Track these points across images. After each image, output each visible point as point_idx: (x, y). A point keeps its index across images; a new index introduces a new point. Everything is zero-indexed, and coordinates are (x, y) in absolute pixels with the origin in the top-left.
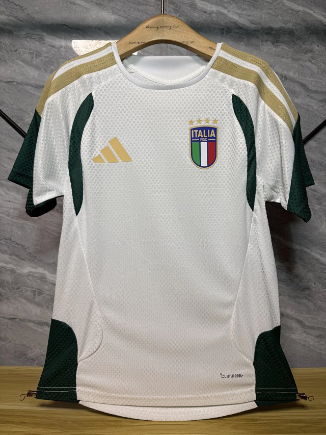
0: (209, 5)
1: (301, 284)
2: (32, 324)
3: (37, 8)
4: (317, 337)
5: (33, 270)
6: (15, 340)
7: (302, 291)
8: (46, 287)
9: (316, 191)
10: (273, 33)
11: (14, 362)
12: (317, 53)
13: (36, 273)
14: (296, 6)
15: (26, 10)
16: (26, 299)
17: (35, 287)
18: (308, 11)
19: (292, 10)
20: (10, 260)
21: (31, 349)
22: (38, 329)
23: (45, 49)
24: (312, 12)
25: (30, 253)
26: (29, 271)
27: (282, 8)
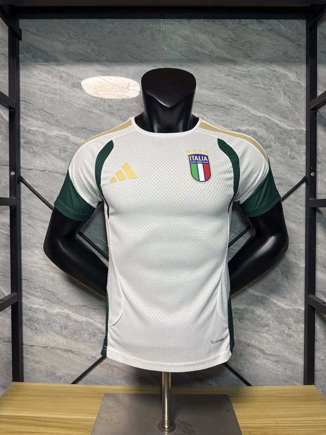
1: (262, 322)
3: (64, 116)
4: (275, 362)
5: (61, 311)
7: (263, 327)
8: (71, 324)
11: (46, 379)
12: (274, 148)
13: (63, 313)
14: (258, 113)
15: (55, 117)
16: (55, 332)
17: (62, 323)
18: (268, 116)
20: (44, 303)
21: (59, 370)
22: (64, 355)
23: (70, 146)
24: (270, 118)
25: (58, 298)
26: (57, 311)
27: (247, 115)
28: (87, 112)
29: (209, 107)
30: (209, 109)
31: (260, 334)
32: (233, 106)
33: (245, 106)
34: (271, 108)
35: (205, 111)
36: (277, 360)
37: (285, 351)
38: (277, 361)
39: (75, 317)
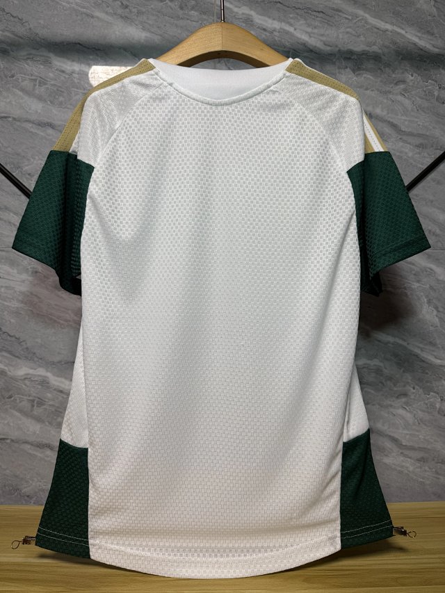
0: (270, 21)
1: (395, 389)
2: (29, 447)
3: (42, 22)
4: (418, 460)
5: (31, 371)
6: (5, 470)
8: (49, 395)
9: (413, 264)
10: (353, 57)
12: (411, 84)
13: (35, 375)
14: (383, 23)
15: (27, 24)
16: (20, 411)
17: (34, 394)
18: (399, 30)
19: (378, 29)
21: (27, 482)
22: (37, 454)
23: (51, 75)
24: (403, 32)
25: (27, 348)
26: (25, 372)
27: (365, 26)
28: (84, 16)
29: (297, 11)
30: (298, 14)
31: (392, 410)
32: (340, 11)
33: (360, 12)
34: (405, 16)
35: (291, 18)
36: (423, 458)
37: (435, 441)
38: (422, 460)
39: (57, 384)
